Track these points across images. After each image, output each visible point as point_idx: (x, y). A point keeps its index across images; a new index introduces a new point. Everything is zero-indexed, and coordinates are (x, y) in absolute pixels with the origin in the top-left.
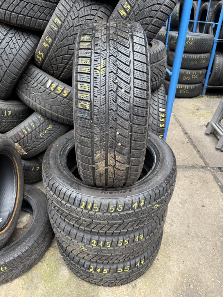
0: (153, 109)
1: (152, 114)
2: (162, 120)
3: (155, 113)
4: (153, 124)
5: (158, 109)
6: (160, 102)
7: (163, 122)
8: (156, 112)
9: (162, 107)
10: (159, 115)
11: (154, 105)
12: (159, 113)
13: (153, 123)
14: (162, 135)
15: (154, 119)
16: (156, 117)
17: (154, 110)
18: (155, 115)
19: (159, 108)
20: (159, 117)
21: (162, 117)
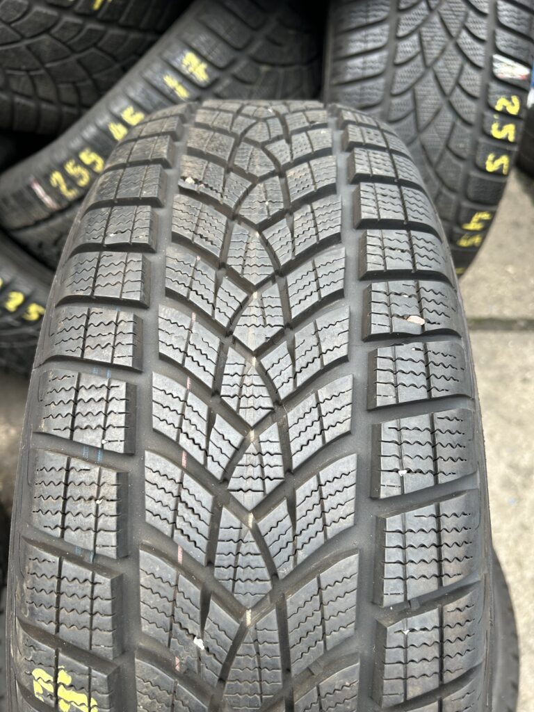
0: (459, 60)
1: (453, 90)
2: (500, 129)
3: (469, 89)
4: (448, 155)
5: (492, 60)
6: (505, 20)
7: (505, 141)
8: (473, 80)
9: (512, 52)
10: (491, 102)
11: (469, 40)
12: (495, 87)
13: (447, 147)
14: (485, 216)
15: (459, 123)
16: (469, 109)
17: (467, 67)
18: (468, 102)
19: (496, 57)
20: (488, 114)
21: (504, 114)
